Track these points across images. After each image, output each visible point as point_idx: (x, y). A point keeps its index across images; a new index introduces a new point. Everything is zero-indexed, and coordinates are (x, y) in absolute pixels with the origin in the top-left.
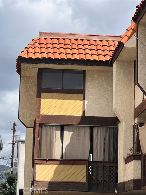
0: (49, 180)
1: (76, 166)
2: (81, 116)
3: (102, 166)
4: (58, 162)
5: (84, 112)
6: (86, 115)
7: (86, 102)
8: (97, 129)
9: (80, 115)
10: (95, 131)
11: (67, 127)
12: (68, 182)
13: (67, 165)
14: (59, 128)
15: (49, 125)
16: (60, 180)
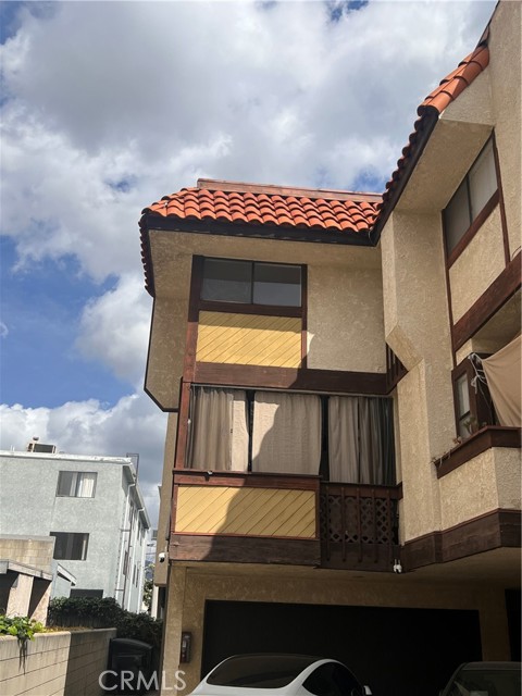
0: (213, 531)
1: (287, 491)
2: (299, 369)
3: (355, 498)
4: (240, 482)
5: (304, 360)
6: (310, 366)
7: (310, 337)
8: (337, 401)
9: (296, 366)
10: (333, 406)
11: (262, 395)
12: (265, 538)
13: (263, 490)
14: (244, 396)
15: (217, 389)
16: (244, 532)
